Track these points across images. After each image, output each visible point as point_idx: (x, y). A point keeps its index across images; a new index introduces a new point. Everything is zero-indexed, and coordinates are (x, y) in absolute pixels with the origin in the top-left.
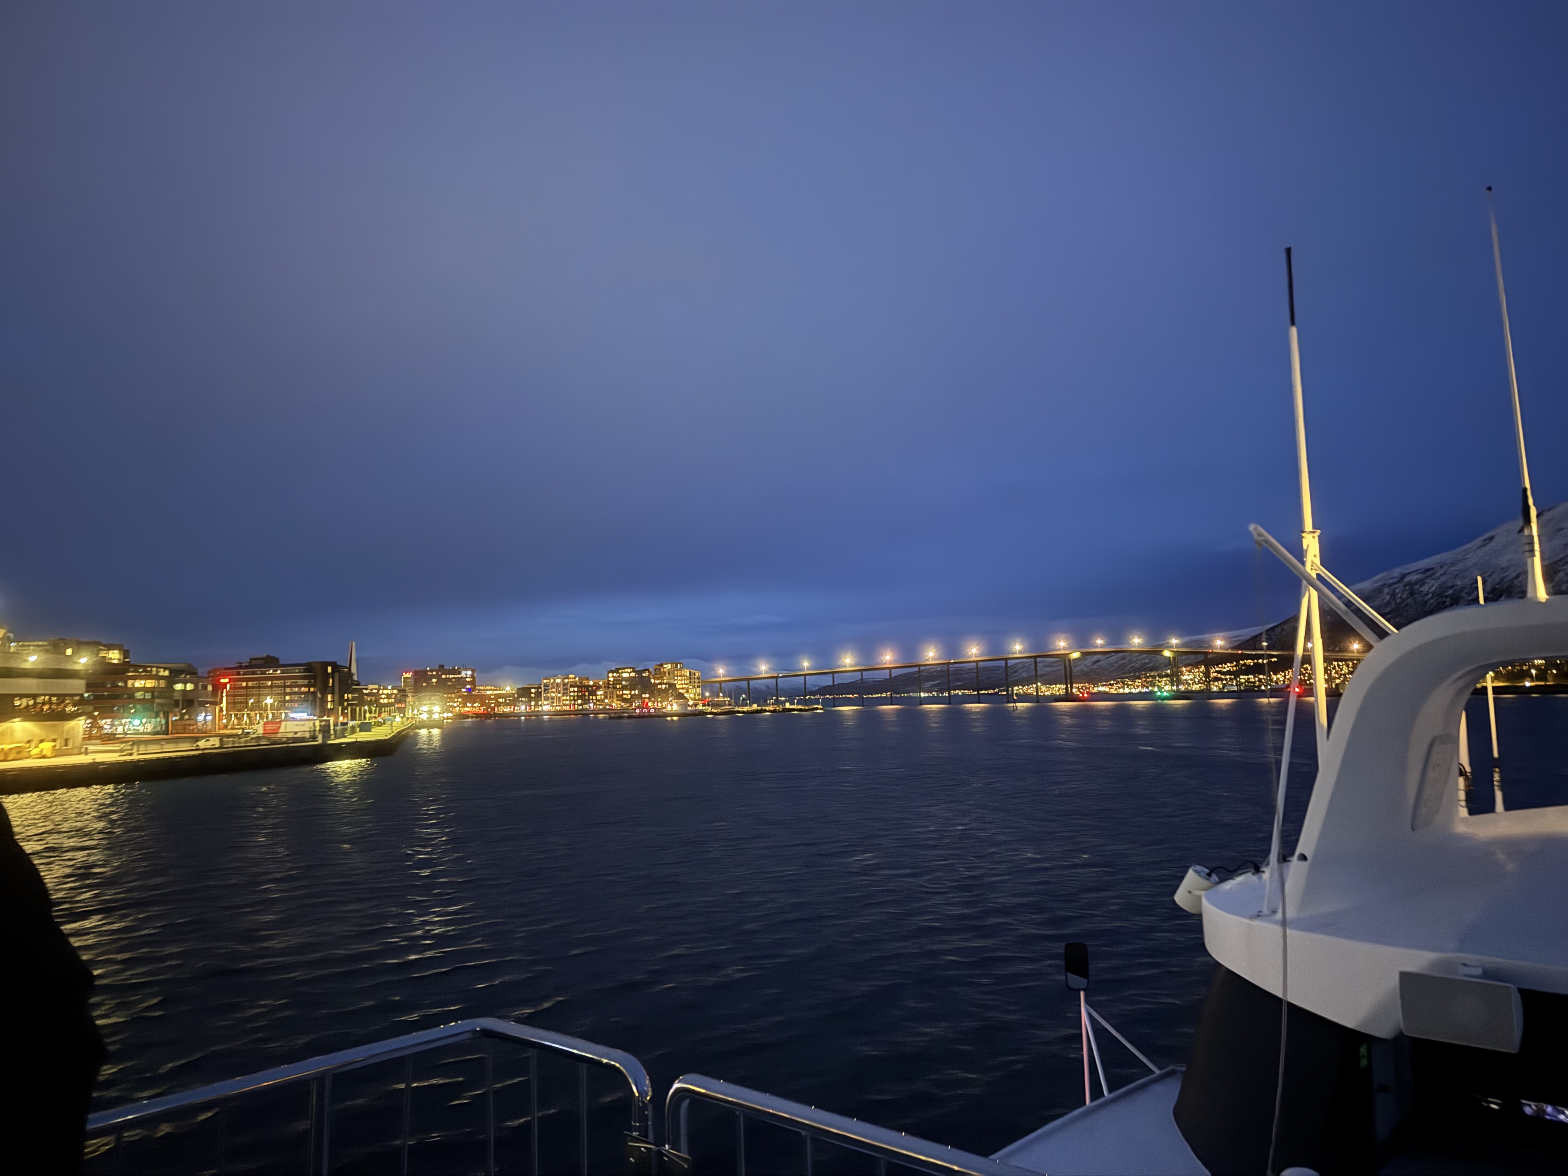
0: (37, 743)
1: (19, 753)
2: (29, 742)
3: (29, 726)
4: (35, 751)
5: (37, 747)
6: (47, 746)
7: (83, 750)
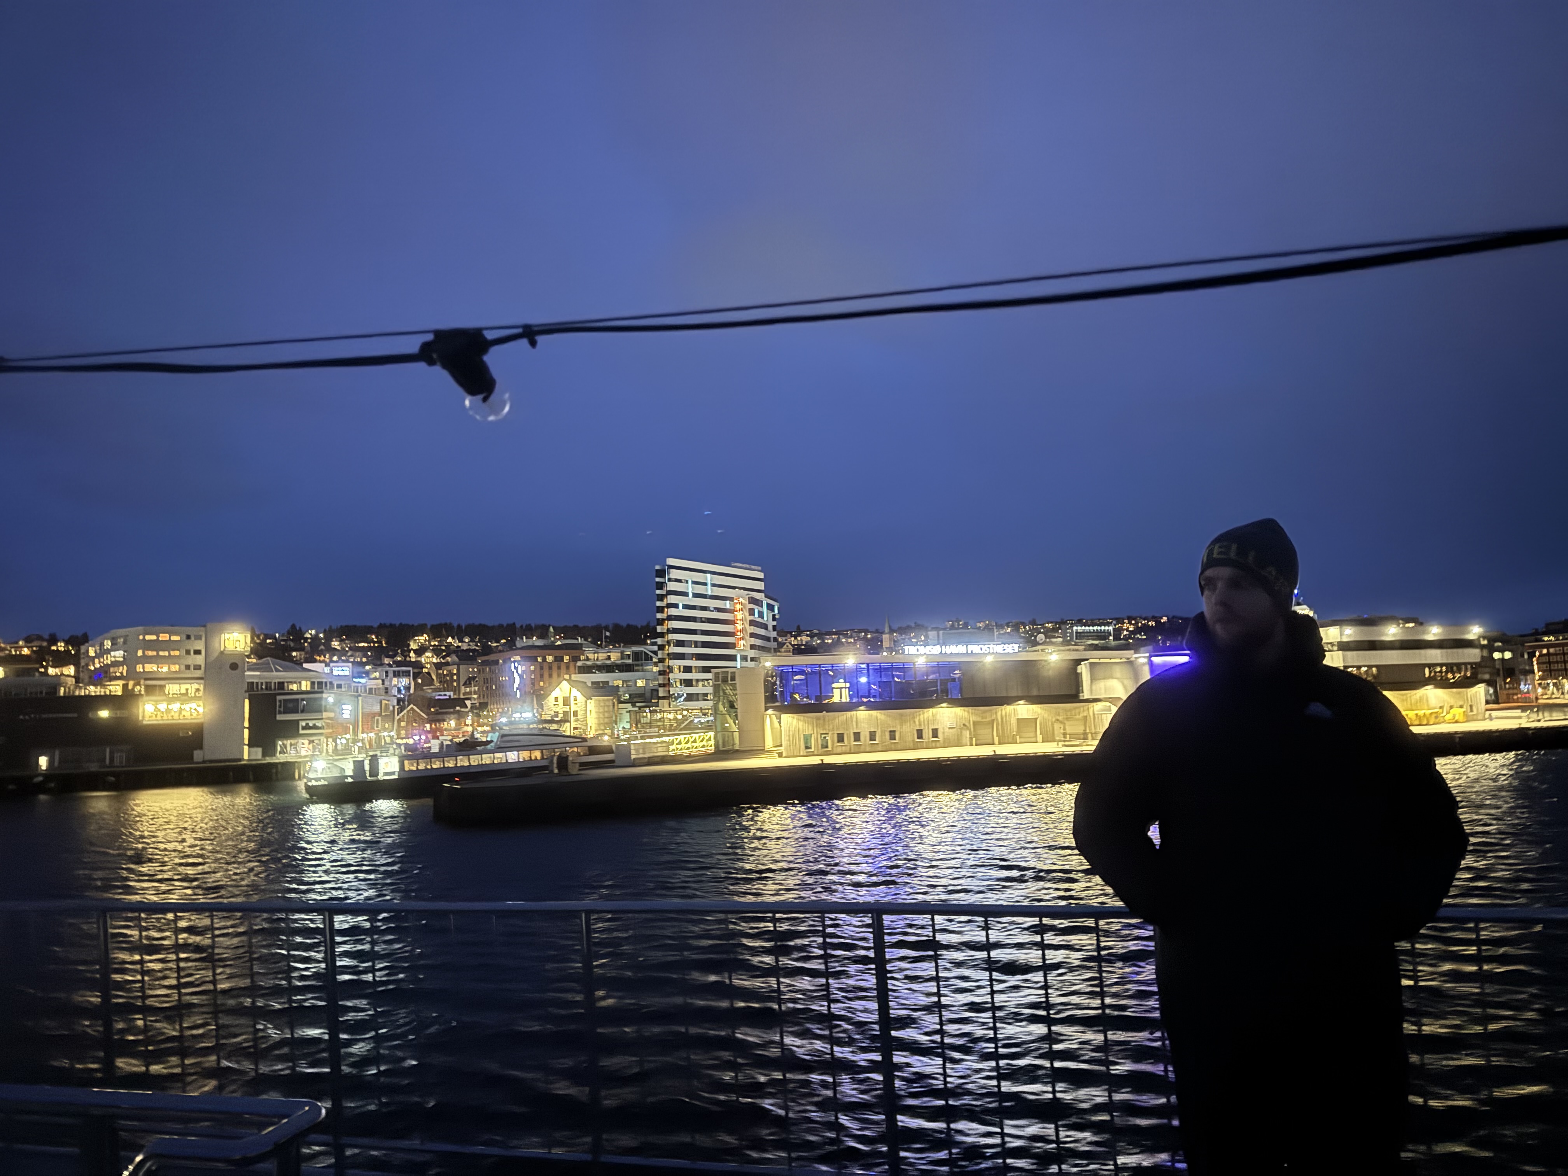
0: (1449, 708)
1: (1437, 718)
2: (1441, 707)
3: (1441, 692)
4: (1449, 717)
5: (1448, 713)
6: (1458, 712)
7: (1487, 716)
